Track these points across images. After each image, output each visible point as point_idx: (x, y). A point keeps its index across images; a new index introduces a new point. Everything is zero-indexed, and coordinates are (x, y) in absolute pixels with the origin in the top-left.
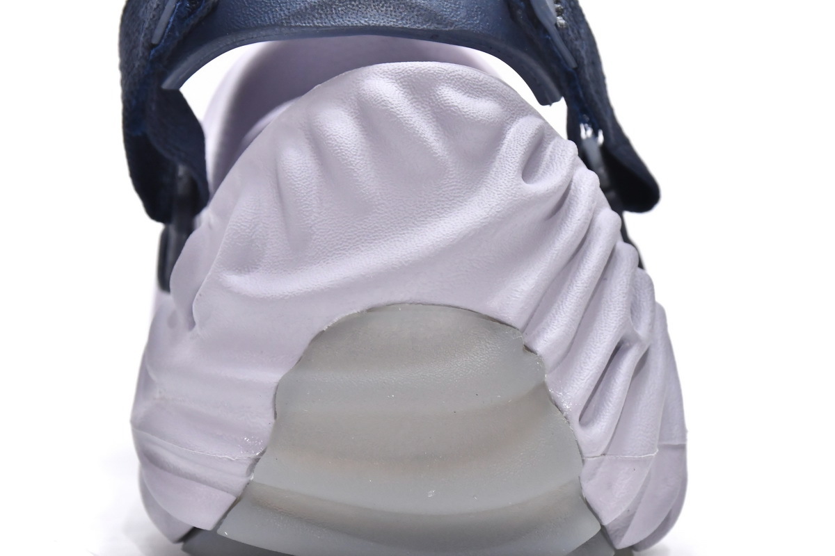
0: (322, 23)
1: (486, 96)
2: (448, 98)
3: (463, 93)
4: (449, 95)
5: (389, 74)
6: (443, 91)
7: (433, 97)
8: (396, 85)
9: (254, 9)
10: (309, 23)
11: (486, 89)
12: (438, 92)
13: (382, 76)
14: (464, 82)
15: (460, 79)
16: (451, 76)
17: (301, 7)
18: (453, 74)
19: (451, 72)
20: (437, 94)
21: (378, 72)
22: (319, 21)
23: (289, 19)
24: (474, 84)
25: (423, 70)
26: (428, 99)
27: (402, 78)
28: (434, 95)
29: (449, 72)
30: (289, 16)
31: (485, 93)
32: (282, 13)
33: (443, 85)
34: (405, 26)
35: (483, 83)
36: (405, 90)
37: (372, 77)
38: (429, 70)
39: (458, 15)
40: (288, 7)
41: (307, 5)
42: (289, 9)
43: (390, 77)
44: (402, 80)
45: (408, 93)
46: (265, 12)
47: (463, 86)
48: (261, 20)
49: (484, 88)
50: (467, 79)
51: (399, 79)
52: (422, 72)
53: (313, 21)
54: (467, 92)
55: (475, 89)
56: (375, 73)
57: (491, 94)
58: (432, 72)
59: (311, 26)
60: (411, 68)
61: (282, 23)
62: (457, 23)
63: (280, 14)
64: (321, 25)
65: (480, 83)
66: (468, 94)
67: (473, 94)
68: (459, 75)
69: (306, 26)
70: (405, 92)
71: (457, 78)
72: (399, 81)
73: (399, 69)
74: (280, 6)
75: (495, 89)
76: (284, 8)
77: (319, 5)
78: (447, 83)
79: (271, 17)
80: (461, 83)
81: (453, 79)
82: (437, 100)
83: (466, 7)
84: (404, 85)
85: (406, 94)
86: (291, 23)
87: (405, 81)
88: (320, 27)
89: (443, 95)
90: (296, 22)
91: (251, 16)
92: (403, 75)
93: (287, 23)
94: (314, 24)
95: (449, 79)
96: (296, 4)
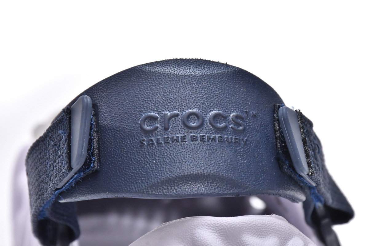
0: (168, 192)
1: (270, 234)
2: (248, 243)
3: (257, 236)
4: (249, 241)
5: (212, 227)
6: (245, 238)
7: (239, 242)
8: (216, 235)
9: (124, 179)
10: (160, 192)
11: (269, 229)
12: (242, 239)
13: (207, 227)
14: (257, 228)
15: (255, 227)
16: (249, 227)
17: (155, 181)
18: (250, 225)
19: (249, 224)
20: (242, 240)
21: (205, 224)
22: (166, 190)
23: (148, 189)
24: (263, 228)
25: (233, 225)
26: (236, 243)
27: (220, 230)
28: (240, 241)
29: (248, 224)
30: (148, 187)
31: (269, 232)
32: (143, 184)
33: (245, 234)
34: (219, 193)
35: (268, 226)
36: (222, 238)
37: (201, 228)
38: (236, 225)
39: (250, 180)
40: (147, 181)
41: (159, 180)
42: (147, 182)
43: (212, 229)
44: (220, 231)
45: (224, 239)
46: (132, 182)
47: (257, 231)
48: (130, 188)
49: (268, 229)
50: (258, 226)
51: (218, 231)
52: (233, 226)
53: (163, 190)
54: (259, 235)
55: (263, 231)
56: (203, 225)
57: (272, 232)
58: (238, 226)
59: (161, 194)
60: (225, 224)
61: (144, 191)
62: (250, 186)
63: (142, 185)
64: (168, 194)
65: (266, 227)
66: (259, 236)
67: (262, 235)
68: (254, 224)
69: (159, 194)
70: (222, 239)
71: (253, 227)
72: (218, 232)
73: (218, 224)
74: (141, 180)
75: (274, 227)
76: (144, 181)
77: (166, 181)
78: (247, 232)
79: (136, 187)
80: (256, 230)
81: (251, 229)
82: (242, 244)
83: (255, 173)
84: (221, 235)
85: (223, 240)
86: (149, 191)
87: (222, 232)
88: (167, 195)
89: (245, 241)
90: (152, 191)
91: (123, 183)
92: (220, 228)
93: (146, 191)
94: (163, 193)
95: (248, 229)
96: (152, 179)
